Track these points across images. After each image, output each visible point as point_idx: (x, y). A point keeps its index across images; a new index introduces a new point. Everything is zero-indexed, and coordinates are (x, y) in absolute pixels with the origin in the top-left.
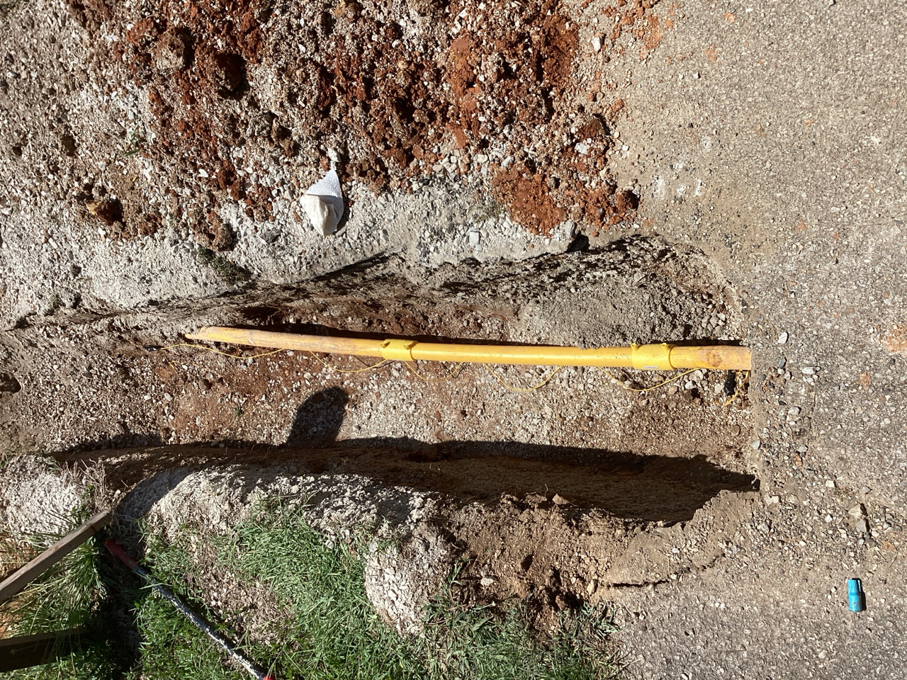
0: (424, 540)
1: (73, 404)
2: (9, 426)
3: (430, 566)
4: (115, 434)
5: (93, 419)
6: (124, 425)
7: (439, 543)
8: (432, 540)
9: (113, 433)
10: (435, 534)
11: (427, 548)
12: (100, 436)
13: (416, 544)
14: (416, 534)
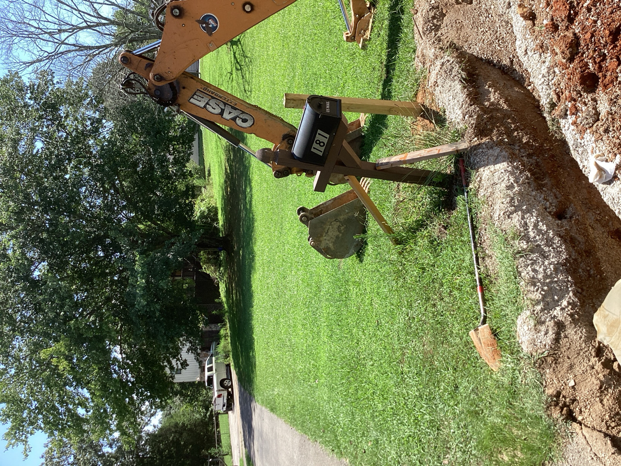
0: (547, 330)
1: (493, 31)
2: (459, 23)
3: (541, 342)
4: (505, 63)
5: (499, 48)
6: (512, 62)
7: (551, 337)
8: (550, 333)
9: (504, 62)
10: (554, 332)
11: (546, 334)
12: (498, 60)
13: (543, 328)
14: (547, 324)
